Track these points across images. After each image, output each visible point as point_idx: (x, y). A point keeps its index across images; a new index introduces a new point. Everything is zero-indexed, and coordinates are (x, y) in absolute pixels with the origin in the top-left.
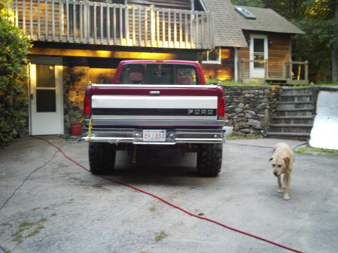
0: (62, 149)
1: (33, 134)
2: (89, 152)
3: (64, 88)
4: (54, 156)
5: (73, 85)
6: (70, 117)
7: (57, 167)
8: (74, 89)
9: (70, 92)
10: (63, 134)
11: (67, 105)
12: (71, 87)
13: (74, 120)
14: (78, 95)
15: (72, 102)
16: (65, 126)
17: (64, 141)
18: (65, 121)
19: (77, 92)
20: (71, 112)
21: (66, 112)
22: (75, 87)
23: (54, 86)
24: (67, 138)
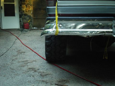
0: (19, 38)
1: (3, 29)
2: (46, 43)
3: (19, 3)
4: (14, 43)
5: (24, 2)
6: (23, 19)
7: (16, 53)
8: (24, 4)
9: (23, 5)
10: (19, 28)
11: (21, 13)
12: (23, 2)
13: (25, 21)
14: (26, 7)
15: (24, 11)
16: (20, 24)
17: (20, 32)
18: (20, 21)
19: (26, 5)
20: (23, 17)
21: (20, 16)
22: (25, 2)
23: (14, 2)
24: (22, 31)
